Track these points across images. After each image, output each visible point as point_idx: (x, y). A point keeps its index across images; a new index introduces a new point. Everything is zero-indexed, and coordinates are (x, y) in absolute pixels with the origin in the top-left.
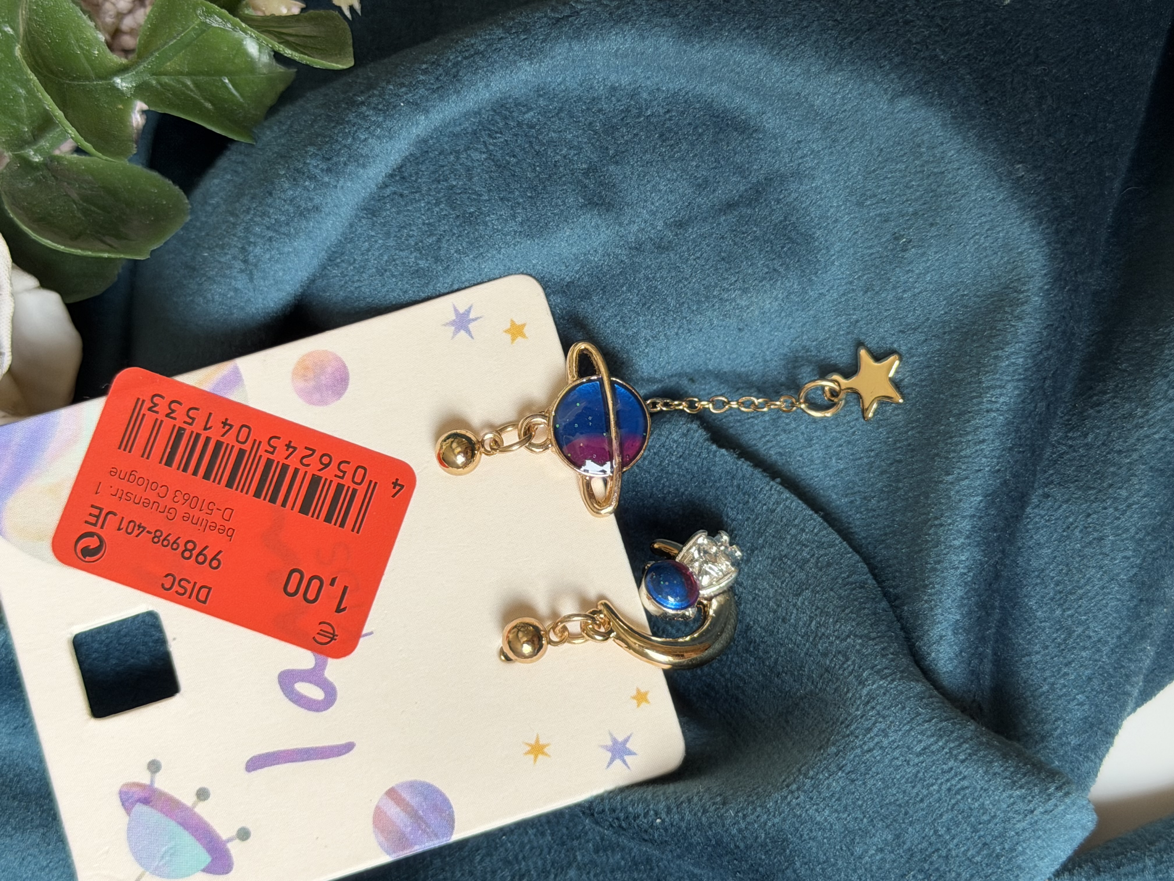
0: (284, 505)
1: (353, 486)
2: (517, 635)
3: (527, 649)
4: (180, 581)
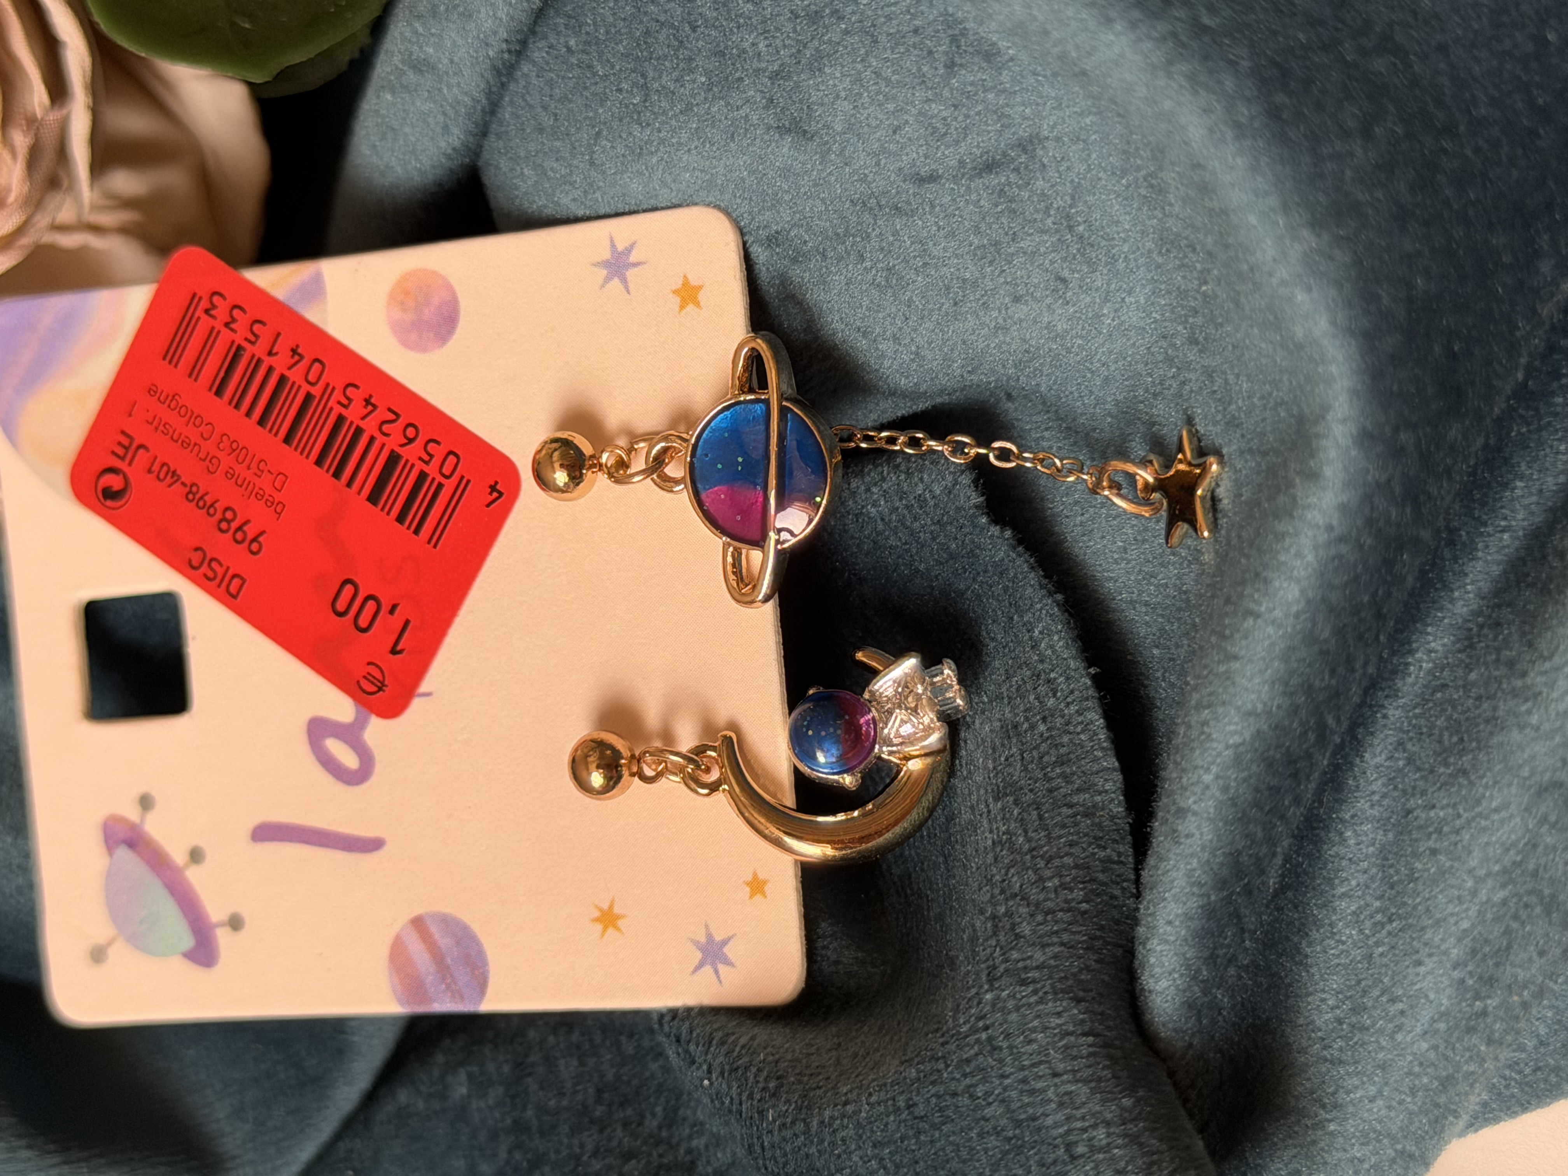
0: (349, 484)
1: (439, 478)
2: (586, 756)
3: (597, 779)
4: (211, 560)
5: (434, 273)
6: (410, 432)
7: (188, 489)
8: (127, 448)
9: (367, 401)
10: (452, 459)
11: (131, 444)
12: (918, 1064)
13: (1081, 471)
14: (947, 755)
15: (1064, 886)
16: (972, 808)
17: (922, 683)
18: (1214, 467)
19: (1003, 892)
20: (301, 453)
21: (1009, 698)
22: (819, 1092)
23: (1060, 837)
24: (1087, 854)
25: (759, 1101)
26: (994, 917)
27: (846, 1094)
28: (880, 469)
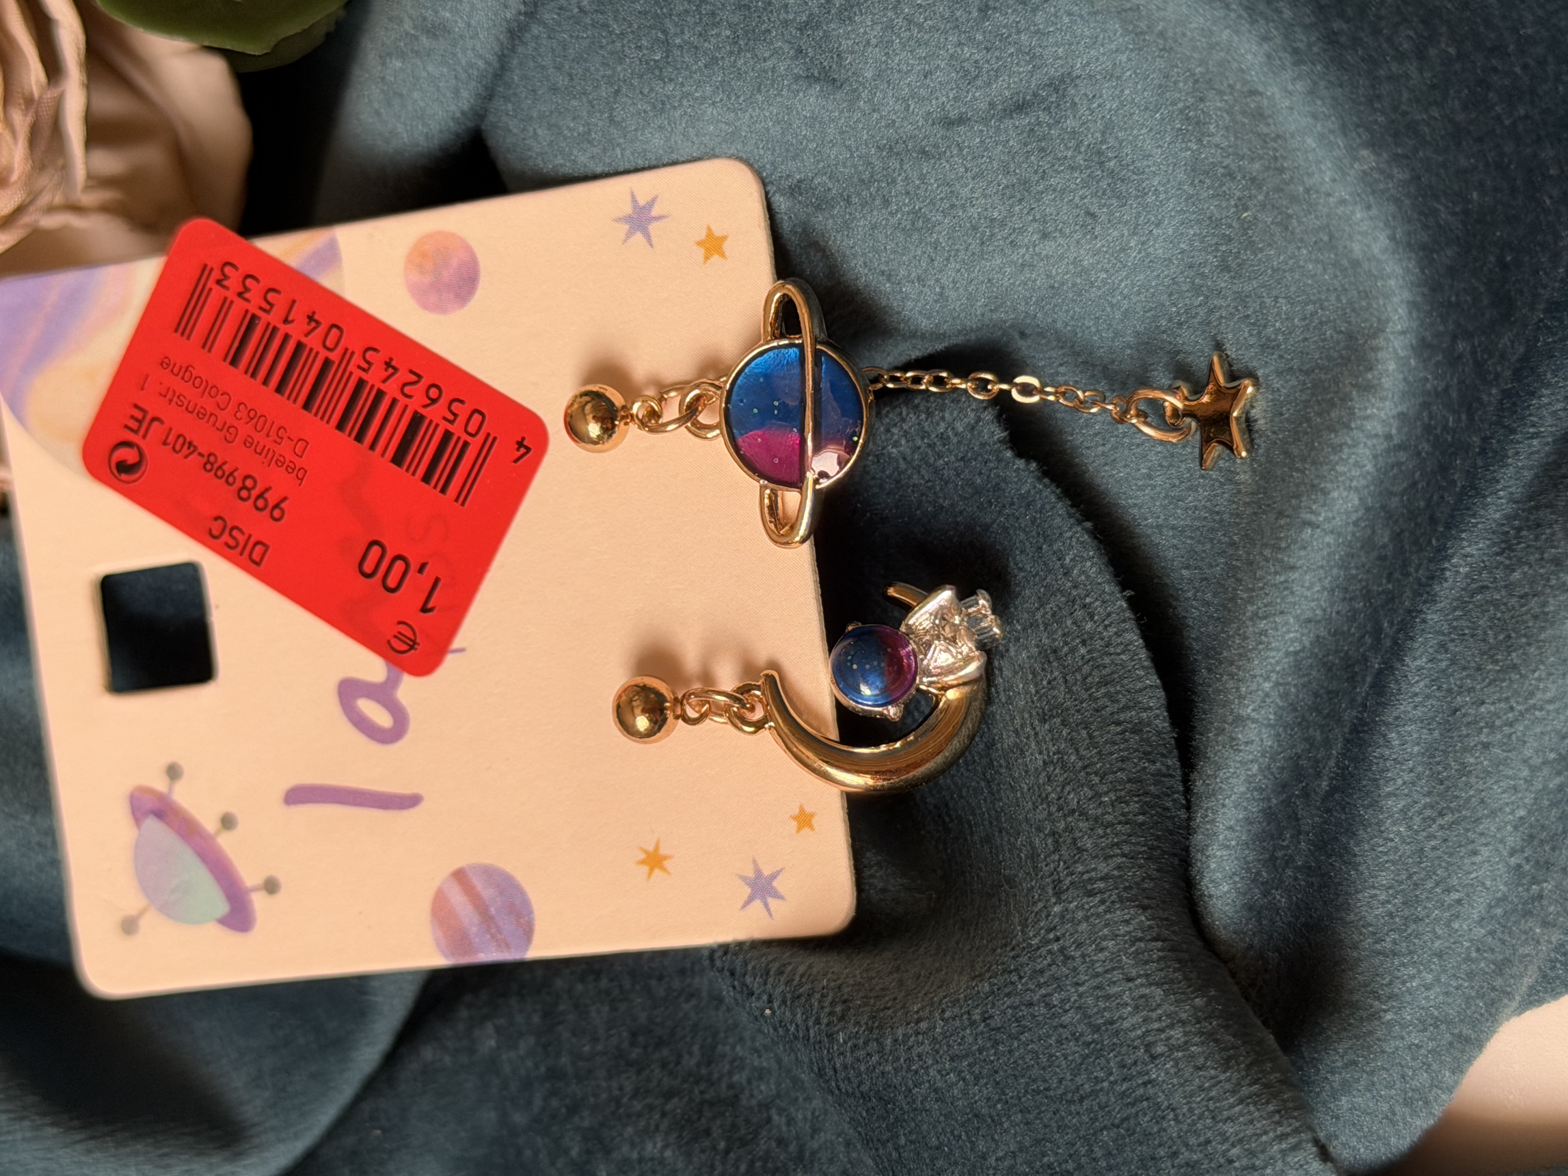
0: (372, 447)
1: (465, 437)
2: (631, 701)
3: (642, 723)
4: (232, 529)
5: (453, 235)
6: (433, 392)
7: (205, 459)
8: (140, 422)
9: (388, 364)
10: (477, 417)
11: (144, 417)
12: (990, 978)
13: (1104, 401)
14: (983, 684)
15: (1120, 800)
16: (1016, 732)
17: (960, 614)
18: (1250, 390)
19: (1060, 809)
20: (322, 418)
21: (1046, 625)
22: (890, 1012)
23: (1112, 754)
24: (1138, 768)
25: (827, 1025)
26: (1053, 833)
27: (917, 1012)
28: (898, 410)
